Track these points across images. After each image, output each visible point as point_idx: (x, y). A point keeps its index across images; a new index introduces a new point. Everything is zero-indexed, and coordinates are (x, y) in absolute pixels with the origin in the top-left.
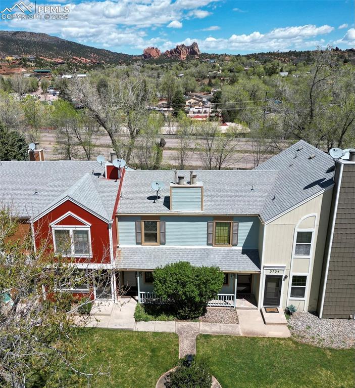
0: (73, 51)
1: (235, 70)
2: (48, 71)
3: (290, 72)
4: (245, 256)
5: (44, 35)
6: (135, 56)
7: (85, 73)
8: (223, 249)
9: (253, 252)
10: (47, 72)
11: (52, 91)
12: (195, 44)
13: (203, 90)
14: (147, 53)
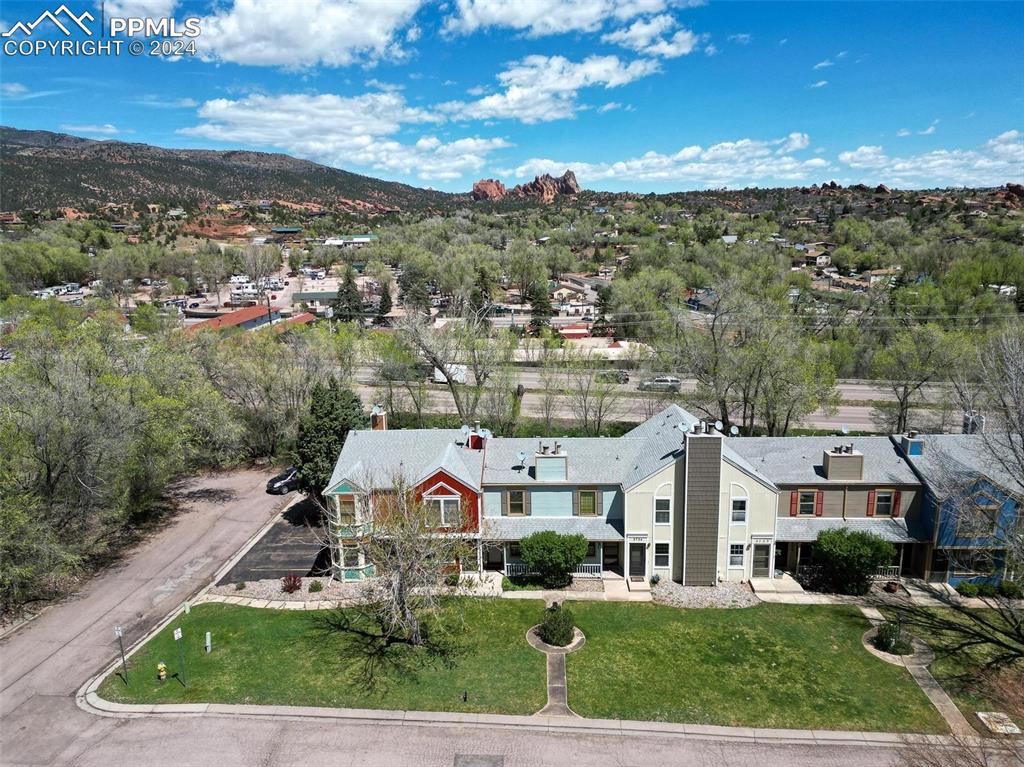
0: (340, 187)
1: (642, 231)
2: (296, 230)
3: (741, 236)
4: (609, 525)
5: (284, 157)
6: (457, 195)
7: (366, 233)
8: (588, 519)
9: (617, 521)
10: (296, 232)
11: (309, 270)
12: (570, 174)
13: (584, 269)
14: (479, 190)
